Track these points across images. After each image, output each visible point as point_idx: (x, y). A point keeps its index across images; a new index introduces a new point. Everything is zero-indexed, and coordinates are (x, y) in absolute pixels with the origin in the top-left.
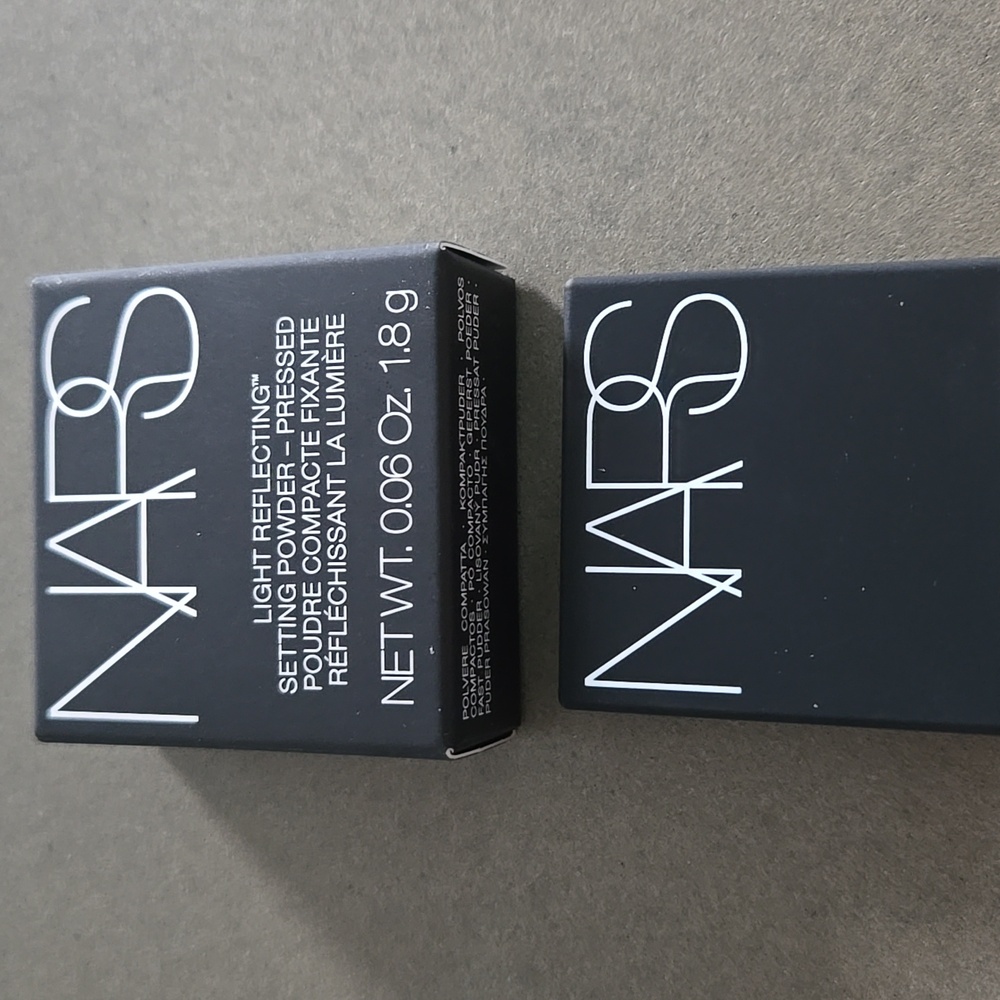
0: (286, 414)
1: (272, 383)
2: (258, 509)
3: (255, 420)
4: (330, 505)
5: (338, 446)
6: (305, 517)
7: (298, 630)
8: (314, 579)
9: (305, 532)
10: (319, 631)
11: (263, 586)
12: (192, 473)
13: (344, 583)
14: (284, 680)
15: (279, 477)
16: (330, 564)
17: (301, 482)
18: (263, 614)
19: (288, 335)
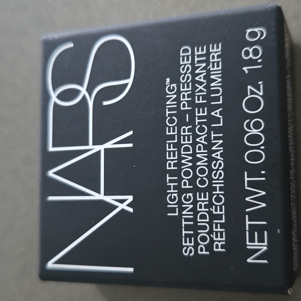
0: (186, 99)
1: (178, 83)
2: (170, 152)
3: (168, 103)
4: (214, 148)
5: (218, 115)
6: (198, 156)
7: (194, 220)
8: (204, 190)
9: (198, 164)
10: (208, 220)
11: (173, 195)
12: (131, 133)
13: (223, 192)
14: (185, 248)
15: (182, 134)
16: (213, 182)
17: (195, 136)
18: (173, 210)
19: (188, 56)
